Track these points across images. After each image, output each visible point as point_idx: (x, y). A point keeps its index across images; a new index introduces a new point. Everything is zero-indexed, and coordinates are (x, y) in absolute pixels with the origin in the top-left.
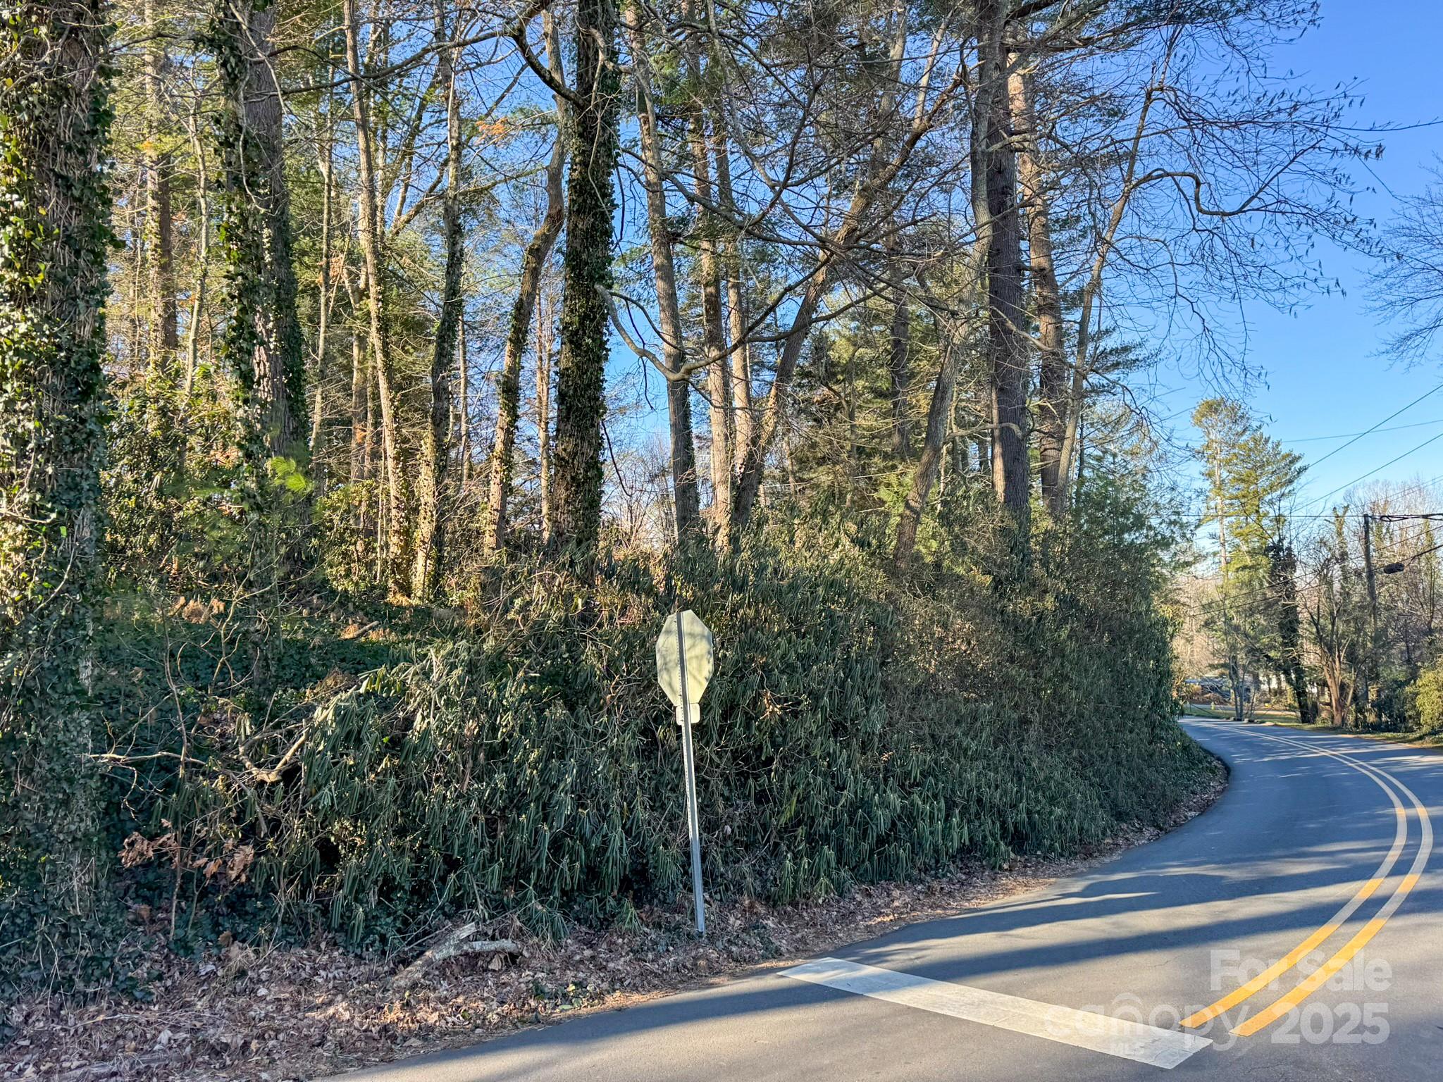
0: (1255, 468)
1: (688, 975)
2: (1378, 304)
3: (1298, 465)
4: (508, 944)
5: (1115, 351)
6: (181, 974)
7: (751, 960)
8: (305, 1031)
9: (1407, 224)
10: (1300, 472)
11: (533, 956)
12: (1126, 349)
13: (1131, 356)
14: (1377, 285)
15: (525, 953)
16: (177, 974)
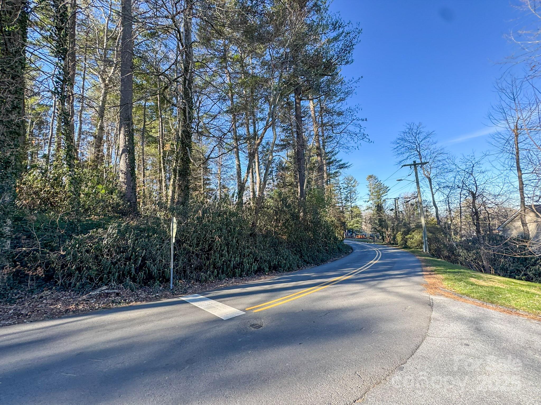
0: (380, 189)
1: (156, 298)
2: (395, 154)
3: (388, 189)
4: (116, 291)
5: (342, 165)
6: (28, 297)
7: (178, 295)
8: (46, 310)
9: (401, 137)
10: (389, 190)
11: (123, 294)
12: (344, 164)
13: (346, 166)
14: (395, 150)
15: (121, 293)
16: (26, 297)
